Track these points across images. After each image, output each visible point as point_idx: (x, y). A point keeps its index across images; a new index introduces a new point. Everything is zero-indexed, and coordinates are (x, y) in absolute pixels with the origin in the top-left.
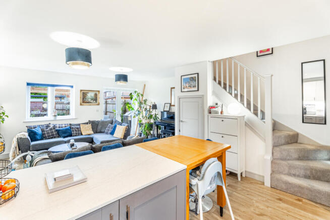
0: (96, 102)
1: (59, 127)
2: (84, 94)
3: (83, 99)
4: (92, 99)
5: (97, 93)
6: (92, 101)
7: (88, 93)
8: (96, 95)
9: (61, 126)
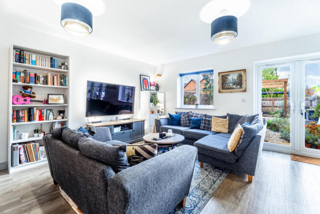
0: (241, 87)
1: (195, 117)
2: (224, 77)
3: (222, 84)
4: (234, 84)
5: (243, 73)
6: (234, 86)
7: (228, 75)
8: (240, 76)
9: (197, 115)
